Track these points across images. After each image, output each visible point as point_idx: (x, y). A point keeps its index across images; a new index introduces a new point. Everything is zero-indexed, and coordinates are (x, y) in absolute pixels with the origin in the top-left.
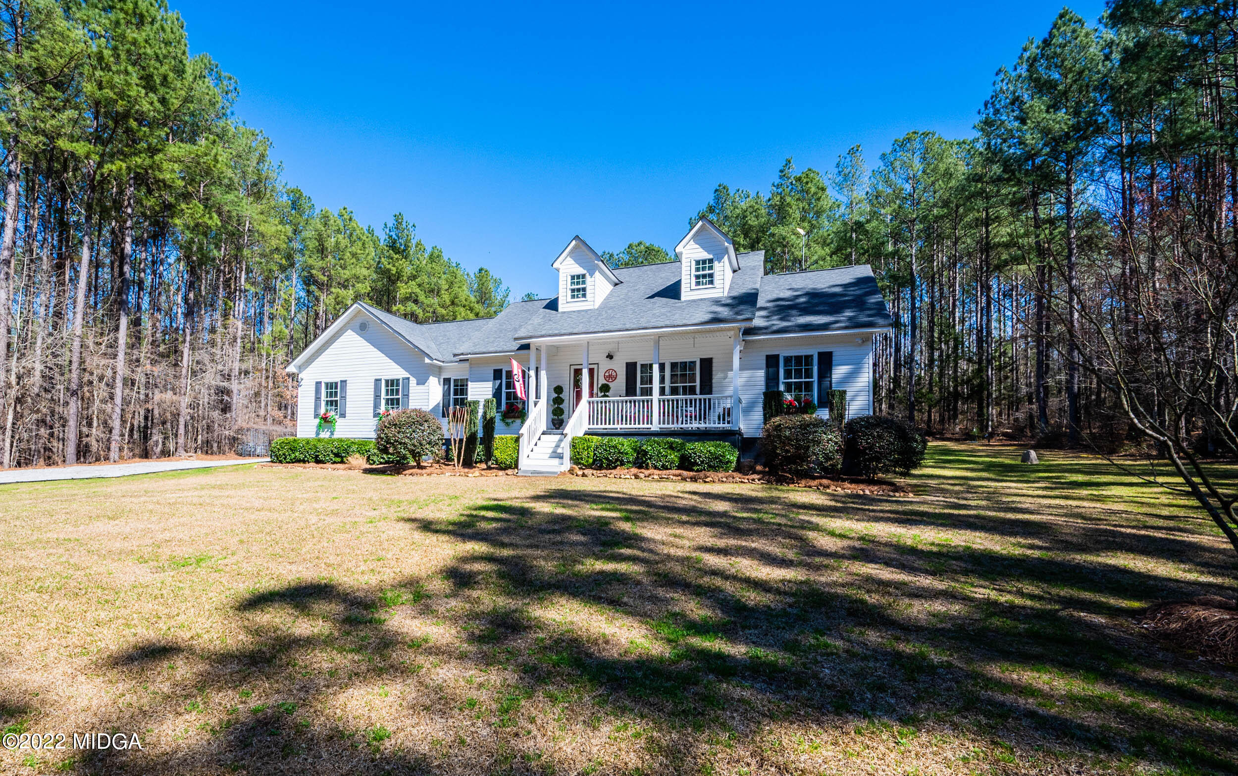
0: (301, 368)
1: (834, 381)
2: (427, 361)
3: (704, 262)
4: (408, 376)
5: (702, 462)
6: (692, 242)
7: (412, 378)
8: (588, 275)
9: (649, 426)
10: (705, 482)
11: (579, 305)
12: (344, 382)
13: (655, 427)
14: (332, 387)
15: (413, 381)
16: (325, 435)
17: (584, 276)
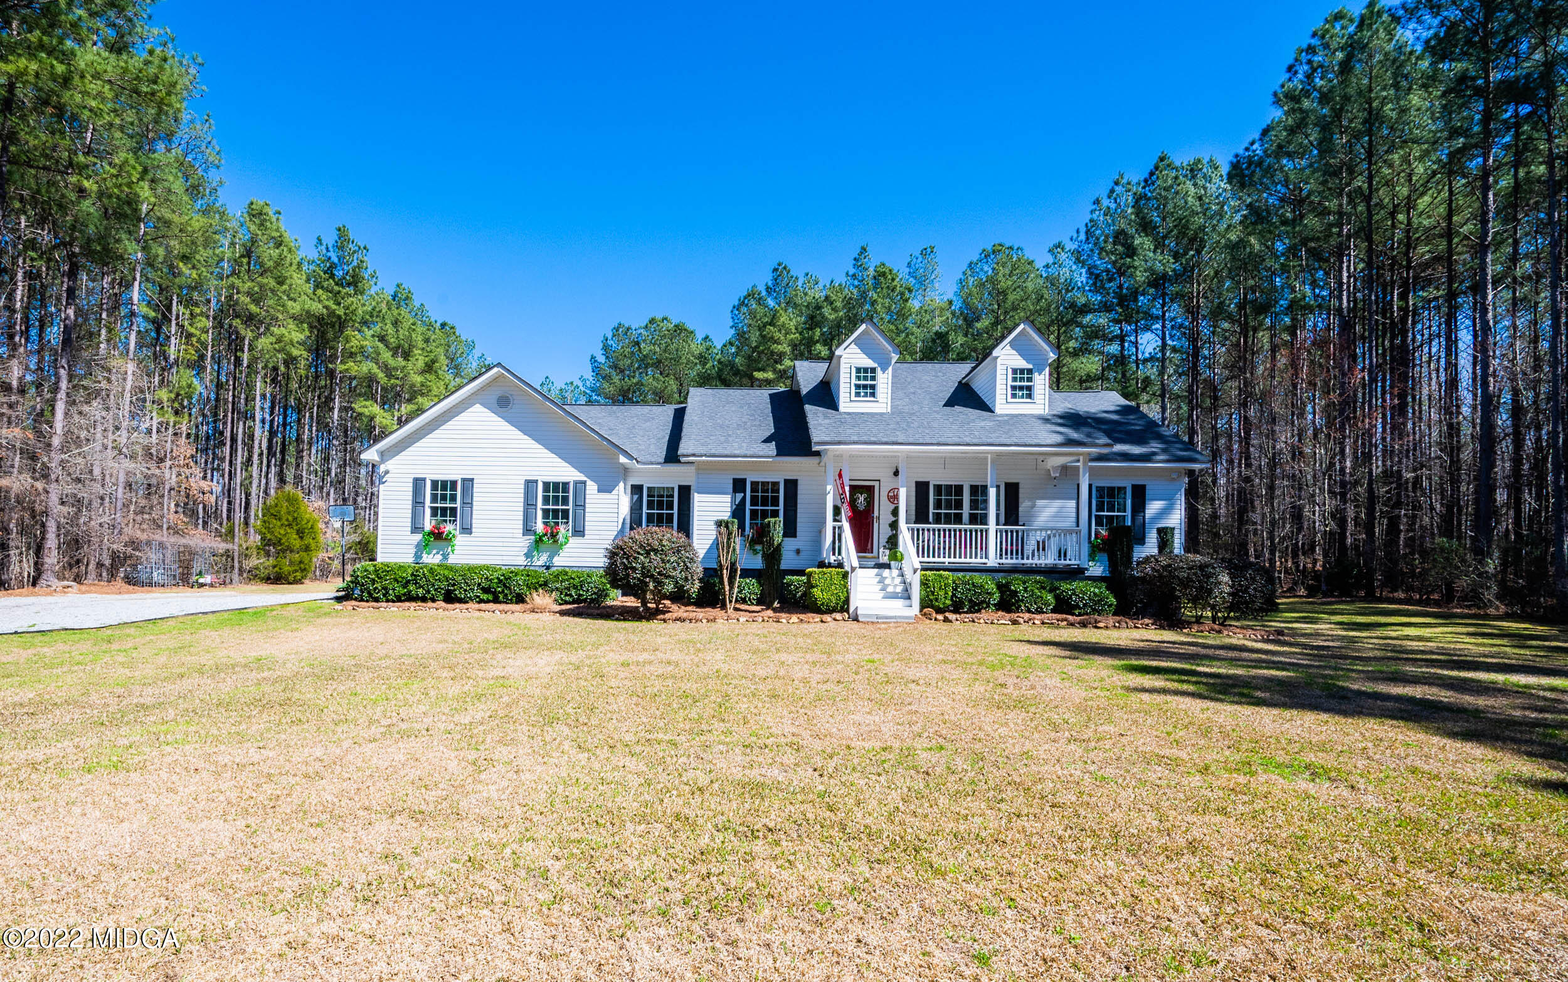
0: (384, 455)
1: (1147, 516)
2: (623, 459)
3: (1022, 371)
4: (585, 479)
5: (1085, 605)
6: (1008, 347)
7: (589, 483)
8: (879, 370)
9: (984, 560)
10: (1096, 627)
11: (865, 406)
12: (468, 483)
13: (992, 561)
14: (444, 489)
15: (592, 487)
16: (432, 559)
17: (873, 370)
